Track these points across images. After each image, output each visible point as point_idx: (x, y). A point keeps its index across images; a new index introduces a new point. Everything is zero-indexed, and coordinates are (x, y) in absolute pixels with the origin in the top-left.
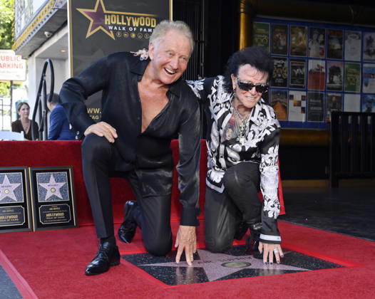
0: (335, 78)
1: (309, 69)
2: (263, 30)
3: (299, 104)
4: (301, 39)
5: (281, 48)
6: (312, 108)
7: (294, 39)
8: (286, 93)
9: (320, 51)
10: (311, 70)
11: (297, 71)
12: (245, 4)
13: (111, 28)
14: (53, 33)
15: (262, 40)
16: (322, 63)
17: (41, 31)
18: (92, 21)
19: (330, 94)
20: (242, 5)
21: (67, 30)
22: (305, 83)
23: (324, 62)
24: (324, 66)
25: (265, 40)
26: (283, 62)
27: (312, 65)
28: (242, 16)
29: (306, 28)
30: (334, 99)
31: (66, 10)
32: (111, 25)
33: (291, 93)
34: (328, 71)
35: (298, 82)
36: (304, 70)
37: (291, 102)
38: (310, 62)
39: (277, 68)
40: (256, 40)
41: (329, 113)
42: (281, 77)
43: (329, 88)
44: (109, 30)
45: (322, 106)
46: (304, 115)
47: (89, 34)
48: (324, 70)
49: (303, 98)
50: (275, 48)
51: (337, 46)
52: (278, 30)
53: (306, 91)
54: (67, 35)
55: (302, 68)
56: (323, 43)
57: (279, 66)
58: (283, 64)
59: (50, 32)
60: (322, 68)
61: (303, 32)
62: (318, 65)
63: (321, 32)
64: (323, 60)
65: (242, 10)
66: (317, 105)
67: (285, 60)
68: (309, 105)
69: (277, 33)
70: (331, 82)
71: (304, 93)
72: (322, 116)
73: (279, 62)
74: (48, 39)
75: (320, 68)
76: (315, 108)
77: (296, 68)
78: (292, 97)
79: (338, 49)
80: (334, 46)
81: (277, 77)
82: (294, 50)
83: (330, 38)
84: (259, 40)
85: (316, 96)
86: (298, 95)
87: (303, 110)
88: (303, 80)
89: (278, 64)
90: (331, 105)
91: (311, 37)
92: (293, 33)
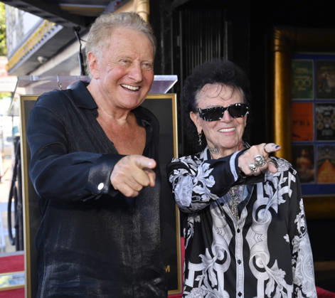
2: (305, 70)
12: (281, 40)
15: (304, 83)
20: (277, 42)
25: (307, 83)
26: (331, 108)
28: (277, 55)
39: (324, 116)
40: (296, 82)
42: (330, 128)
50: (320, 91)
52: (323, 68)
57: (327, 113)
58: (332, 112)
65: (277, 48)
67: (333, 105)
73: (326, 108)
81: (324, 128)
84: (300, 83)
89: (326, 111)
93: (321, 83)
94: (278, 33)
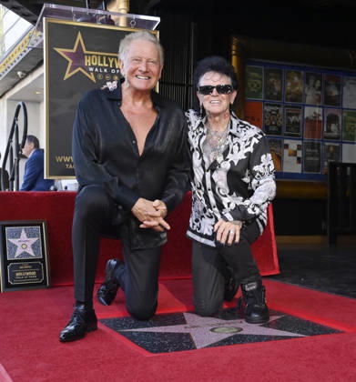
0: (333, 127)
1: (305, 117)
2: (256, 75)
3: (294, 154)
4: (296, 84)
5: (275, 94)
6: (308, 159)
7: (289, 84)
8: (280, 142)
9: (317, 97)
10: (307, 118)
11: (293, 119)
12: (237, 46)
13: (91, 69)
14: (27, 74)
15: (255, 85)
16: (318, 110)
17: (14, 71)
18: (71, 61)
19: (327, 144)
20: (234, 48)
21: (43, 70)
22: (301, 130)
23: (321, 109)
24: (321, 113)
25: (258, 86)
26: (277, 108)
27: (309, 112)
28: (234, 59)
29: (302, 72)
30: (331, 149)
31: (42, 49)
32: (92, 66)
33: (286, 142)
34: (326, 119)
35: (294, 130)
36: (300, 118)
37: (286, 152)
38: (307, 109)
39: (271, 114)
40: (249, 84)
41: (326, 163)
42: (276, 125)
43: (326, 137)
44: (89, 72)
45: (319, 156)
46: (300, 166)
47: (67, 76)
48: (321, 118)
49: (299, 147)
50: (269, 93)
51: (335, 93)
52: (271, 74)
53: (302, 140)
54: (43, 75)
55: (297, 115)
56: (320, 89)
57: (273, 112)
58: (278, 111)
59: (24, 72)
60: (319, 115)
61: (299, 78)
62: (315, 113)
63: (318, 77)
64: (319, 107)
65: (234, 52)
66: (313, 155)
67: (279, 106)
68: (305, 155)
69: (270, 77)
70: (329, 131)
71: (300, 143)
72: (319, 167)
73: (273, 108)
74: (21, 80)
75: (317, 115)
76: (312, 159)
77: (291, 115)
78: (287, 146)
79: (336, 96)
80: (331, 93)
81: (271, 124)
82: (289, 97)
83: (327, 84)
84: (252, 85)
85: (312, 146)
86: (293, 144)
87: (299, 160)
88: (299, 128)
89: (272, 110)
90: (328, 155)
91: (307, 82)
92: (288, 78)
93: (270, 87)
94: (235, 40)
